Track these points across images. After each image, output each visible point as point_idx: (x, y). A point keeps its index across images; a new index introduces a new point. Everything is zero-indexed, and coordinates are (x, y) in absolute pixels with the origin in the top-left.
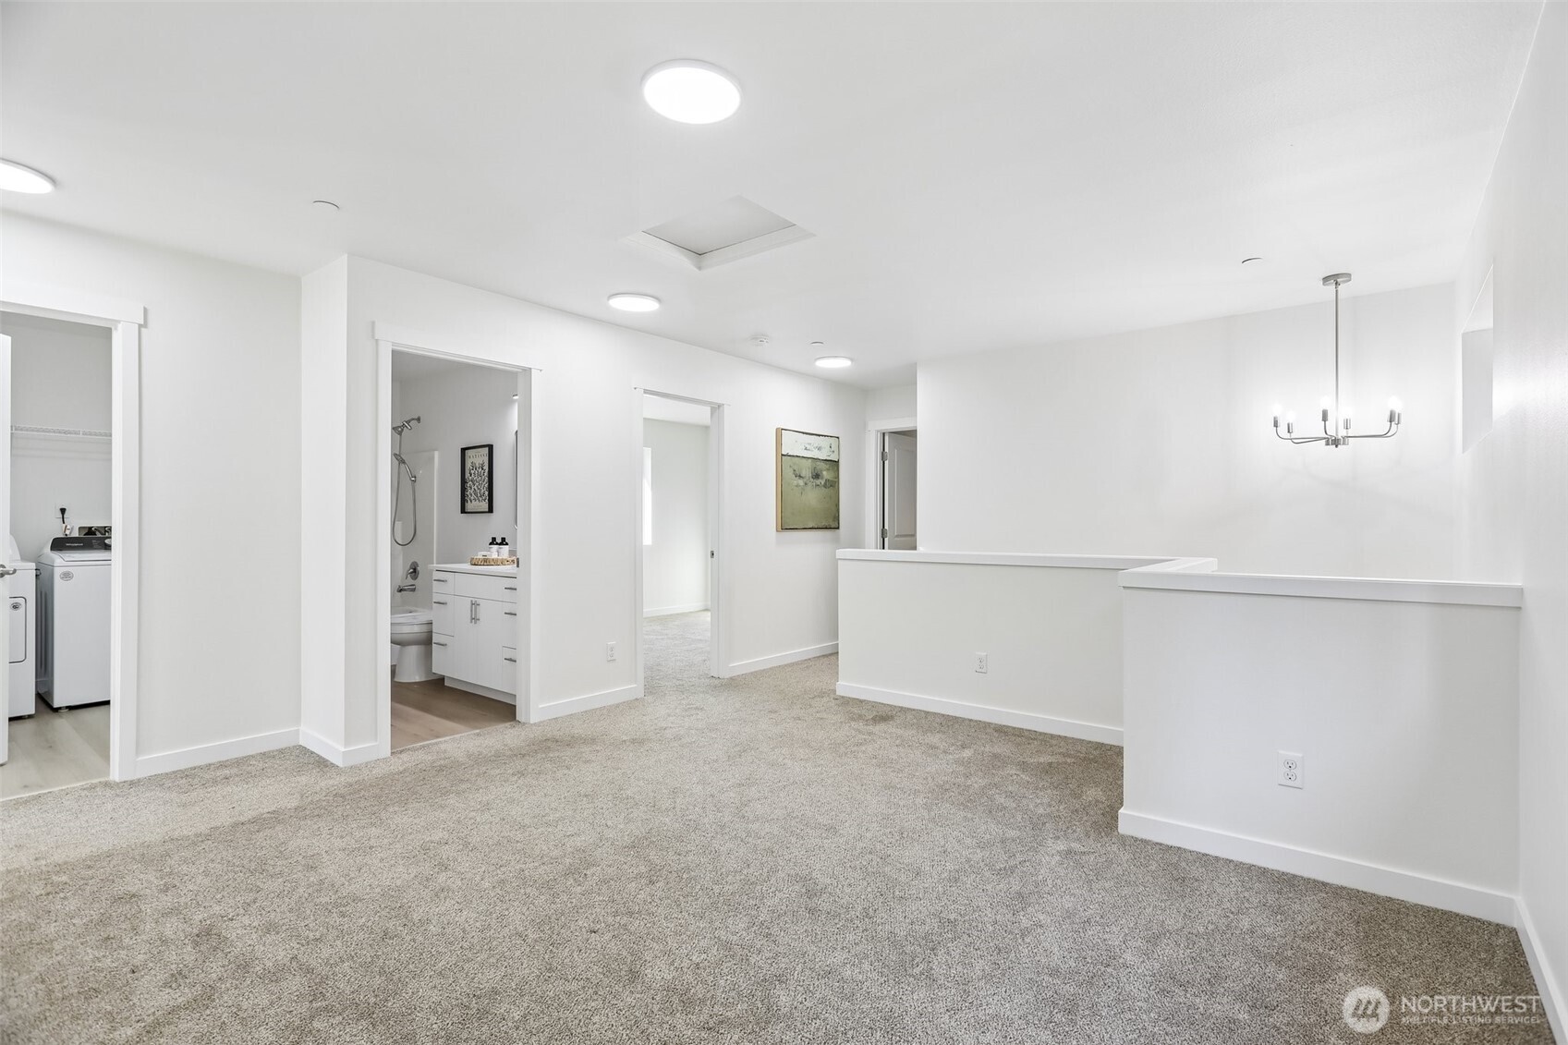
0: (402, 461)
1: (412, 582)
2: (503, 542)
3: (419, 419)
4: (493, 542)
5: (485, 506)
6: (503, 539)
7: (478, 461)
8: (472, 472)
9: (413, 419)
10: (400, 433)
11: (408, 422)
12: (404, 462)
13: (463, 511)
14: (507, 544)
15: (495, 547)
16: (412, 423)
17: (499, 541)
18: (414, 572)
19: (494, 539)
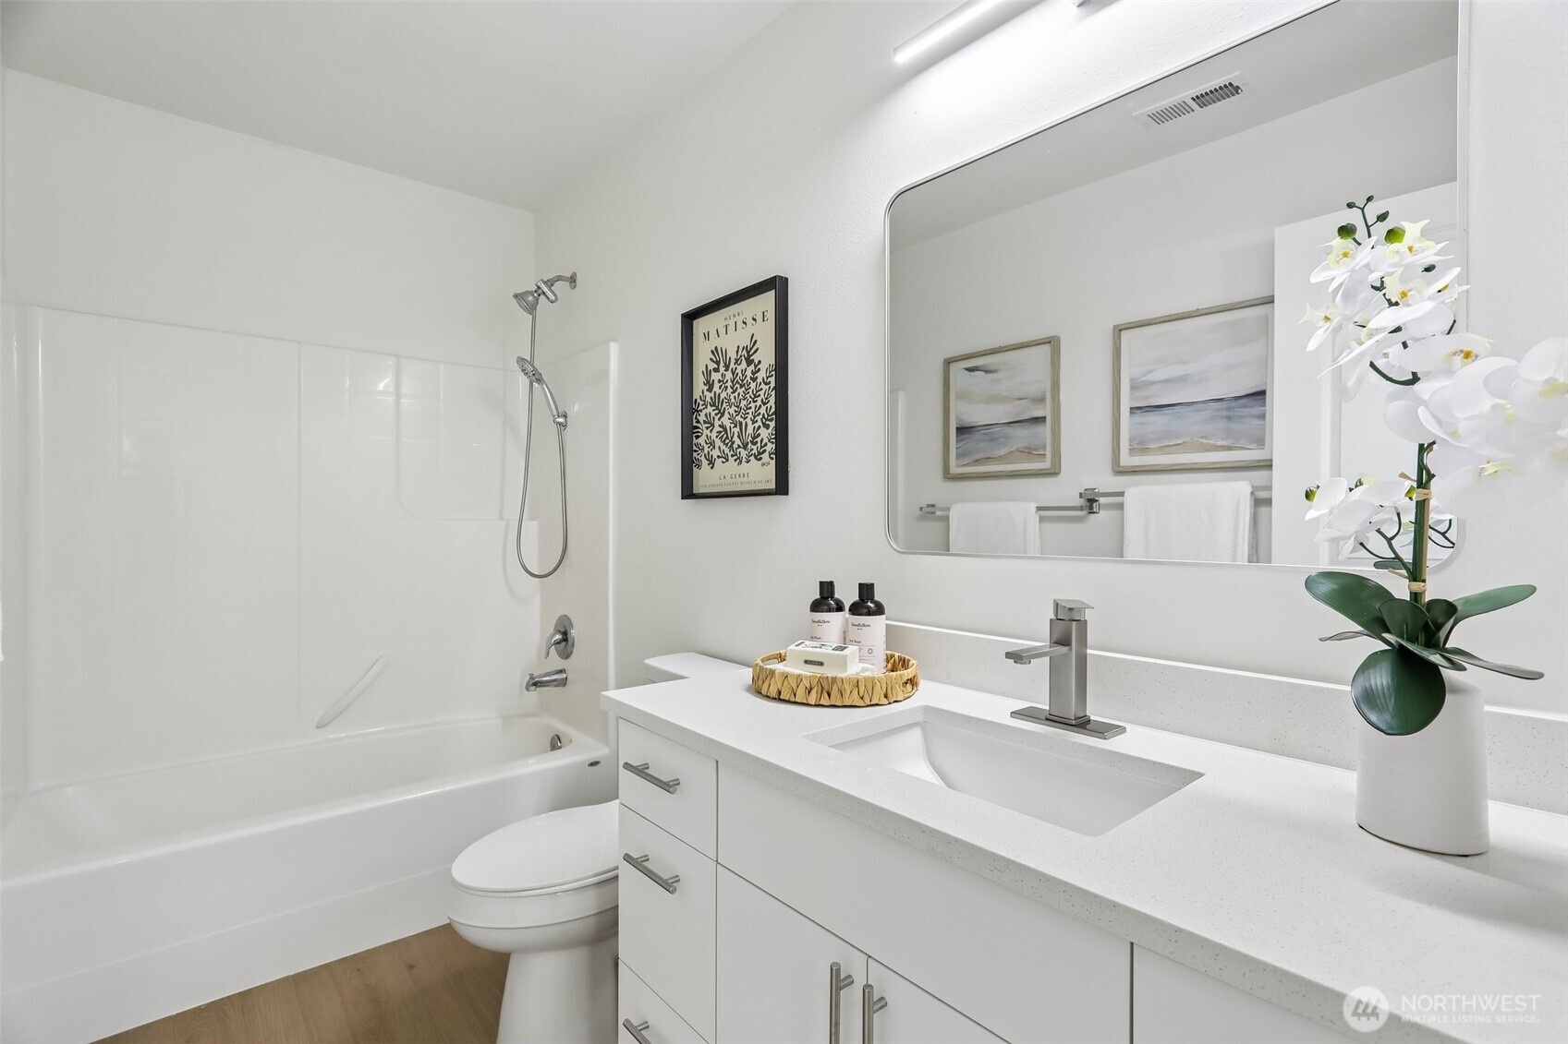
0: (536, 377)
1: (560, 664)
2: (866, 603)
3: (572, 280)
4: (826, 599)
5: (763, 474)
6: (866, 590)
7: (732, 343)
8: (716, 377)
9: (559, 278)
10: (531, 309)
11: (550, 283)
12: (540, 380)
13: (688, 492)
14: (879, 610)
15: (835, 621)
16: (558, 286)
17: (848, 595)
18: (564, 639)
19: (827, 588)
